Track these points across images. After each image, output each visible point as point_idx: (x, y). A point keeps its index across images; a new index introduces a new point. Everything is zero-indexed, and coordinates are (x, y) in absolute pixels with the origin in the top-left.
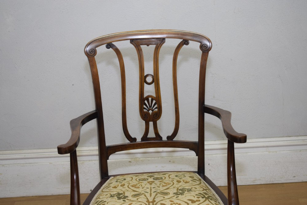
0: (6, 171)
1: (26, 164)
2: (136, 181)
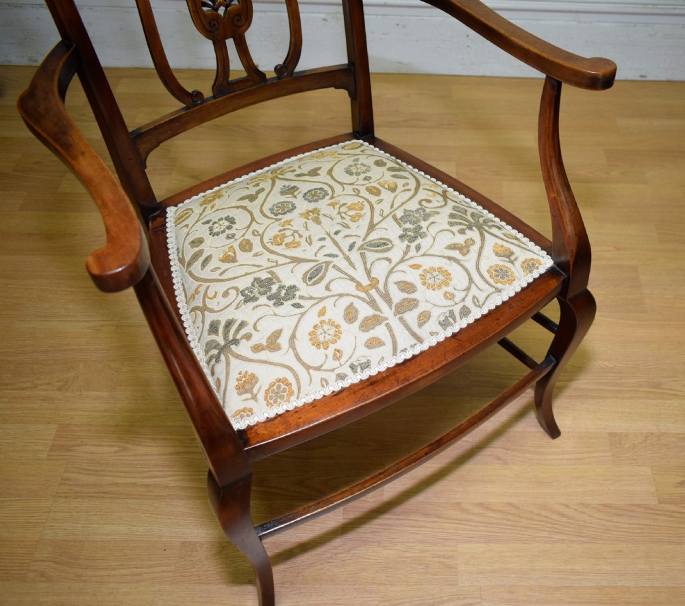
2: (270, 221)
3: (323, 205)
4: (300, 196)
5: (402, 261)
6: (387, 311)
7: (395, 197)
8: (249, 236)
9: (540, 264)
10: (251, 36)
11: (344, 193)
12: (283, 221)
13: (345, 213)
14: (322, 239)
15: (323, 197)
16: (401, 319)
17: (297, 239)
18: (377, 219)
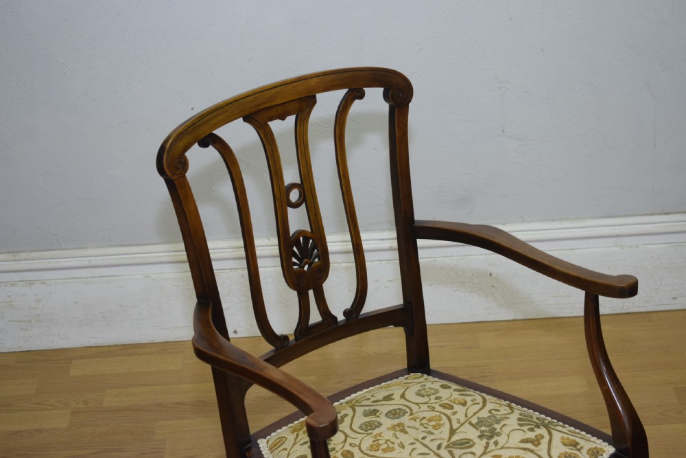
0: (51, 293)
1: (94, 279)
2: (363, 436)
3: (405, 420)
4: (383, 416)
5: (485, 453)
7: (467, 409)
8: (347, 447)
9: (604, 451)
11: (421, 410)
12: (374, 434)
13: (427, 424)
14: (412, 444)
15: (404, 415)
17: (391, 445)
18: (455, 426)
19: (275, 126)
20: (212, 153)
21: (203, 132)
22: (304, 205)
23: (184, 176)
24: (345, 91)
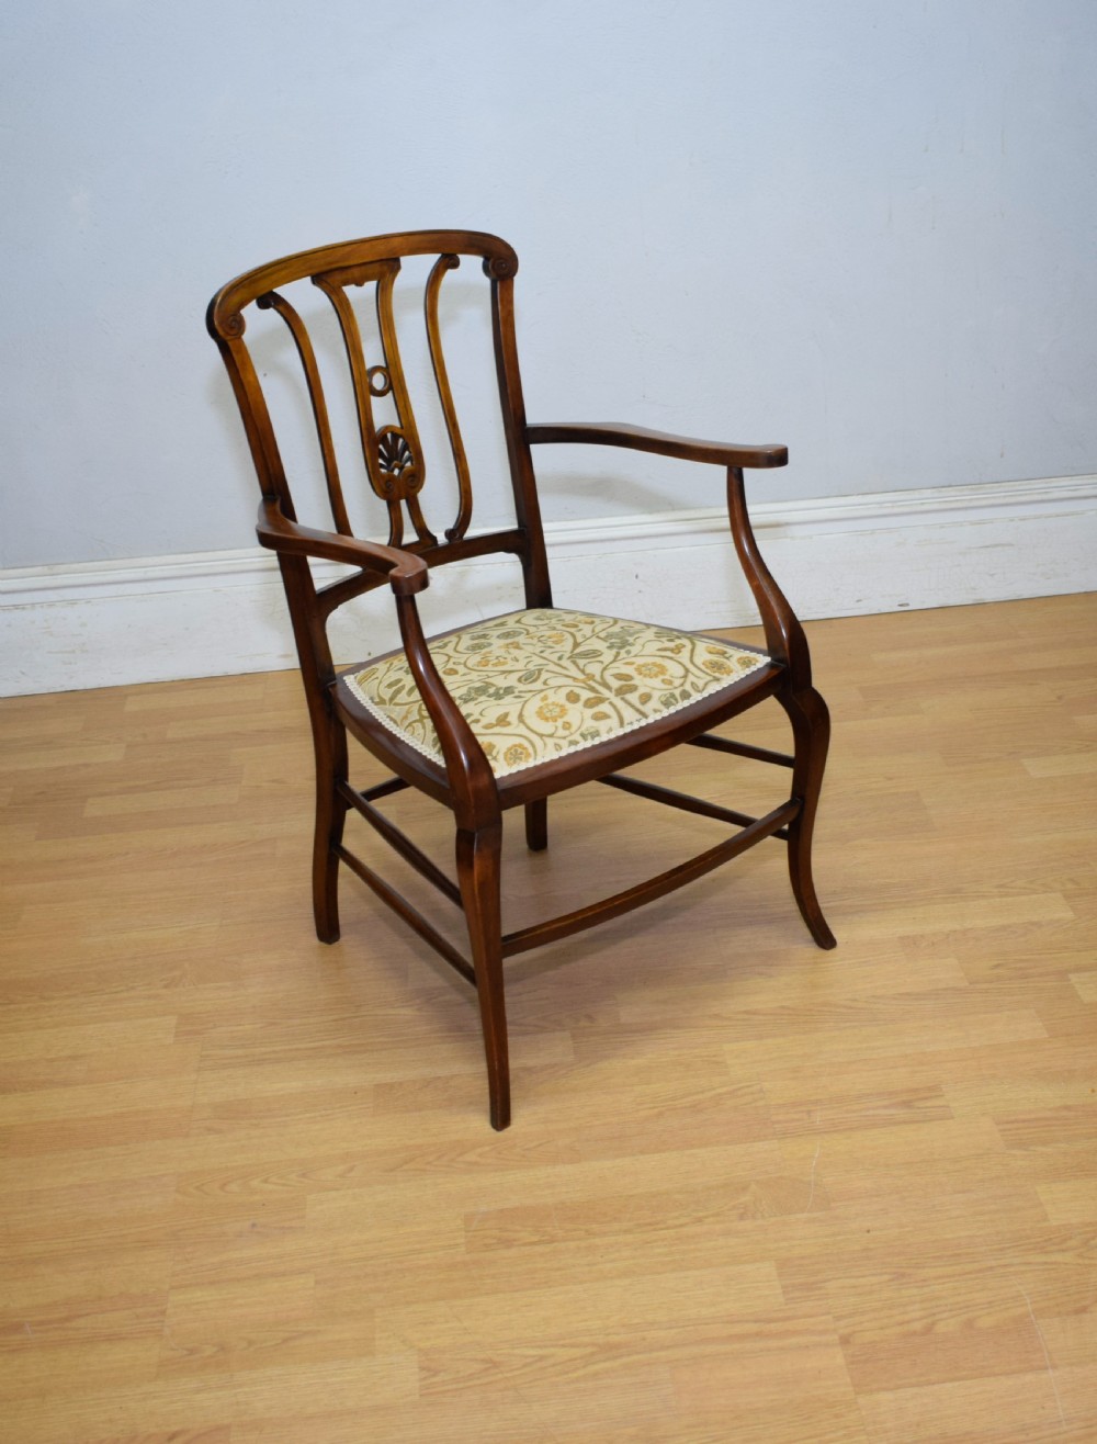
0: (98, 616)
2: (467, 656)
3: (521, 639)
4: (493, 639)
5: (614, 661)
6: (605, 693)
7: (595, 627)
8: (450, 665)
9: (757, 662)
10: (424, 497)
12: (482, 653)
13: (545, 641)
14: (528, 657)
15: (518, 635)
16: (623, 699)
17: (502, 660)
18: (579, 640)
19: (350, 291)
20: (272, 315)
21: (262, 288)
22: (390, 394)
23: (240, 338)
24: (437, 256)
